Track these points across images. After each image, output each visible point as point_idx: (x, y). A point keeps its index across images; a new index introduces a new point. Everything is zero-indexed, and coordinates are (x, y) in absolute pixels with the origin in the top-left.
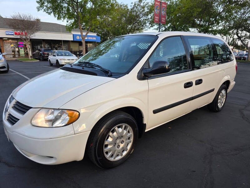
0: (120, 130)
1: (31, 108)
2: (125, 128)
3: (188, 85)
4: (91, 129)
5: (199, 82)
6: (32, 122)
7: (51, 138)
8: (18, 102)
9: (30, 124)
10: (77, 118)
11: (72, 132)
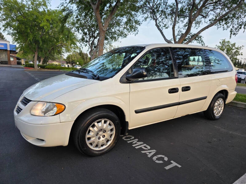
0: (100, 124)
1: (31, 101)
2: (105, 122)
3: (173, 91)
4: (75, 120)
5: (186, 89)
6: (31, 112)
7: (42, 124)
8: (25, 98)
9: (29, 114)
10: (63, 110)
11: (59, 121)
